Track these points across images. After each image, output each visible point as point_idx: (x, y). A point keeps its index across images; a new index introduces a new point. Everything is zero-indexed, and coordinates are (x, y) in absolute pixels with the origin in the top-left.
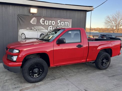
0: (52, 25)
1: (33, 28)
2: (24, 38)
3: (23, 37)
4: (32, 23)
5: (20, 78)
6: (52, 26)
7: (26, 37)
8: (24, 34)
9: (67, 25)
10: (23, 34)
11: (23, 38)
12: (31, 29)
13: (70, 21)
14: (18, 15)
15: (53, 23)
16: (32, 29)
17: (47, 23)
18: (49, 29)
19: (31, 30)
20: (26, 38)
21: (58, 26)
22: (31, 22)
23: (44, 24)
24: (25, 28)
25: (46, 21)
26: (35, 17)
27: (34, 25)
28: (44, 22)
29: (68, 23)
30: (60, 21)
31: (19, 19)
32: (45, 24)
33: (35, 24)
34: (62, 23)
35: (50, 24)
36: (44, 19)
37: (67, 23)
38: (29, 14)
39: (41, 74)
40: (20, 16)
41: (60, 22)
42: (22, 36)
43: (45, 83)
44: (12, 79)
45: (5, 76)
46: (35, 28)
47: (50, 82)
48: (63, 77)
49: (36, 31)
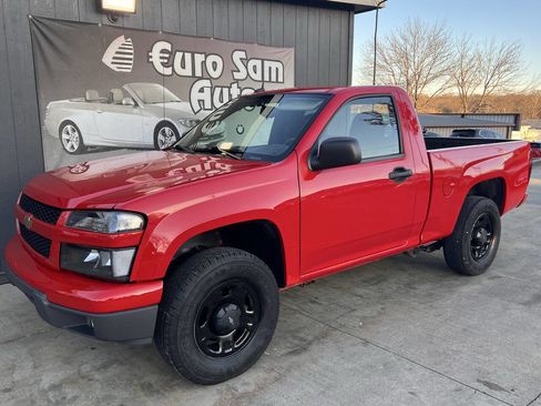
0: (210, 78)
1: (117, 93)
2: (76, 147)
3: (68, 141)
4: (114, 67)
5: (122, 364)
6: (206, 83)
7: (87, 142)
8: (75, 128)
9: (274, 79)
10: (69, 127)
11: (68, 148)
12: (110, 101)
13: (289, 55)
14: (36, 22)
15: (214, 64)
16: (115, 98)
17: (183, 67)
18: (195, 95)
19: (109, 103)
20: (87, 147)
21: (237, 81)
22: (107, 59)
23: (168, 71)
24: (75, 93)
25: (179, 55)
26: (126, 31)
27: (122, 79)
28: (169, 63)
29: (279, 65)
30: (243, 55)
31: (40, 46)
32: (173, 70)
33: (128, 69)
34: (255, 67)
35: (198, 73)
36: (168, 46)
37: (274, 65)
38: (93, 18)
39: (252, 330)
40: (47, 27)
41: (245, 61)
42: (65, 136)
43: (273, 374)
44: (83, 377)
45: (32, 363)
46: (126, 94)
47: (299, 366)
48: (335, 329)
49: (136, 110)
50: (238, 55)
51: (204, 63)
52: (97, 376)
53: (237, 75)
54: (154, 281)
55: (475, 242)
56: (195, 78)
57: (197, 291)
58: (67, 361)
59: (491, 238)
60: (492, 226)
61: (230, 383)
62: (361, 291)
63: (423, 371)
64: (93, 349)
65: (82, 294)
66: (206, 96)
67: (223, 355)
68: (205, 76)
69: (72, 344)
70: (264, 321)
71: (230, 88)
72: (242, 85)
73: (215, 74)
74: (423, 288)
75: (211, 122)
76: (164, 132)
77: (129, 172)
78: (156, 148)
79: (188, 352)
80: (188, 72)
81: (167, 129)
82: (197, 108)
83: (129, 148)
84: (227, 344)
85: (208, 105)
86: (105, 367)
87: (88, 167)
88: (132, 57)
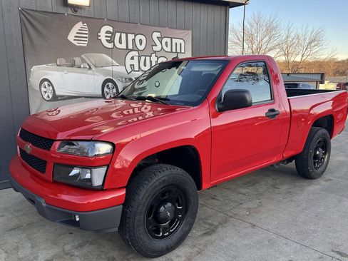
0: (138, 50)
1: (78, 60)
2: (51, 96)
3: (45, 92)
4: (75, 43)
5: (91, 244)
6: (135, 53)
7: (58, 93)
8: (50, 84)
9: (178, 50)
10: (46, 83)
11: (45, 97)
12: (73, 65)
13: (188, 35)
14: (24, 12)
15: (141, 41)
16: (76, 64)
17: (121, 43)
18: (128, 62)
19: (72, 67)
20: (58, 96)
21: (155, 52)
22: (71, 37)
24: (50, 60)
25: (118, 35)
27: (80, 50)
28: (111, 41)
29: (182, 42)
30: (159, 35)
31: (25, 25)
32: (114, 45)
33: (84, 44)
34: (166, 42)
35: (130, 47)
36: (111, 29)
37: (179, 41)
38: (61, 10)
39: (181, 220)
40: (31, 15)
41: (160, 39)
42: (43, 89)
43: (196, 249)
44: (67, 254)
45: (30, 245)
46: (83, 61)
47: (212, 243)
48: (231, 217)
49: (90, 72)
50: (156, 35)
51: (134, 40)
52: (76, 253)
53: (155, 49)
54: (120, 188)
55: (316, 157)
56: (128, 50)
58: (55, 243)
59: (325, 154)
60: (325, 146)
61: (168, 256)
62: (244, 191)
63: (295, 244)
64: (71, 233)
65: (65, 197)
66: (135, 62)
67: (163, 237)
68: (135, 49)
69: (56, 230)
70: (188, 213)
71: (150, 56)
72: (158, 54)
73: (141, 48)
74: (284, 188)
75: (140, 81)
76: (108, 86)
77: (87, 114)
78: (103, 97)
79: (142, 237)
80: (123, 46)
81: (110, 84)
82: (129, 70)
83: (85, 97)
84: (165, 230)
85: (137, 68)
86: (81, 246)
87: (59, 111)
88: (87, 36)
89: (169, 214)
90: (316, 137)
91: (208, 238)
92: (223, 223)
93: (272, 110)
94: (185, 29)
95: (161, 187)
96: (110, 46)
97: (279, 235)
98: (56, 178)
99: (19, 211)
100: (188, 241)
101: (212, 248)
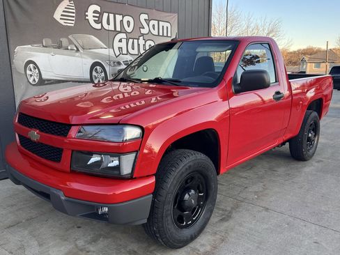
0: (126, 32)
1: (64, 41)
2: (37, 80)
3: (31, 75)
4: (62, 22)
6: (123, 36)
7: (44, 76)
8: (36, 67)
9: (165, 34)
10: (31, 65)
11: (31, 81)
12: (60, 47)
13: (174, 18)
15: (128, 22)
16: (63, 45)
17: (108, 24)
18: (117, 44)
20: (45, 80)
21: (143, 35)
24: (35, 40)
25: (105, 15)
27: (66, 31)
28: (99, 21)
29: (168, 25)
30: (146, 17)
32: (102, 26)
33: (71, 24)
34: (154, 25)
36: (98, 9)
37: (166, 25)
39: (202, 207)
41: (148, 21)
42: (28, 72)
44: (81, 250)
46: (71, 42)
48: (242, 202)
49: (77, 54)
50: (143, 17)
51: (122, 21)
52: (92, 249)
53: (143, 31)
54: (148, 177)
55: (309, 139)
56: (116, 32)
57: (175, 182)
58: (64, 239)
59: (315, 136)
60: (315, 128)
62: (244, 174)
64: (79, 227)
66: (123, 45)
68: (123, 31)
69: (61, 225)
70: (209, 200)
71: (138, 39)
72: (146, 37)
73: (129, 30)
74: (281, 170)
76: (96, 69)
77: (76, 99)
78: (92, 81)
80: (111, 27)
81: (98, 67)
82: (117, 53)
83: (73, 81)
84: (189, 218)
85: (125, 52)
86: (94, 240)
88: (74, 15)
89: (193, 201)
90: (310, 119)
91: (226, 224)
92: (236, 207)
93: (278, 93)
94: (171, 12)
95: (187, 173)
96: (98, 26)
97: (295, 218)
98: (74, 167)
99: (12, 206)
100: (208, 229)
101: (233, 235)
